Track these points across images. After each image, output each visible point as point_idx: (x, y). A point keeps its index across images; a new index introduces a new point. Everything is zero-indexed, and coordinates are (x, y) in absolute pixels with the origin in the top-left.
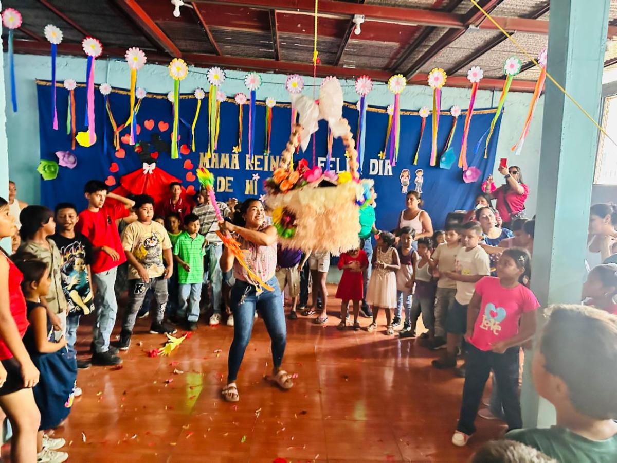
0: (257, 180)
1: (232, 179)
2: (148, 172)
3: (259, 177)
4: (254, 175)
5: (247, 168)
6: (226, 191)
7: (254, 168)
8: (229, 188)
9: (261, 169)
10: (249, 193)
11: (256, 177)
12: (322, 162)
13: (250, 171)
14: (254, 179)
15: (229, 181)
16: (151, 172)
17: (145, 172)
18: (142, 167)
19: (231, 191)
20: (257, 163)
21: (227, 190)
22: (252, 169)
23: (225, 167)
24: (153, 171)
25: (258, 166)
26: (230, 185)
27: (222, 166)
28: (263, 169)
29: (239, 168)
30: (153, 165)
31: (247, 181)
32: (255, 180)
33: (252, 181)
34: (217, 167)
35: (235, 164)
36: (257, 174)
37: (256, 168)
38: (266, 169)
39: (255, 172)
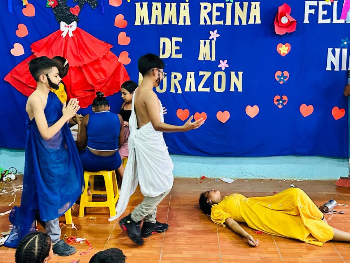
0: (215, 39)
1: (180, 39)
2: (68, 34)
3: (218, 35)
4: (211, 32)
5: (202, 23)
6: (172, 57)
7: (211, 22)
8: (177, 52)
9: (221, 23)
10: (204, 58)
11: (214, 35)
12: (311, 7)
13: (206, 26)
14: (211, 38)
15: (177, 43)
16: (71, 35)
17: (64, 35)
18: (59, 28)
19: (180, 56)
20: (215, 14)
21: (174, 56)
22: (209, 23)
23: (170, 22)
24: (73, 32)
25: (218, 18)
26: (178, 48)
27: (166, 22)
28: (225, 22)
29: (189, 24)
30: (74, 25)
31: (202, 42)
32: (213, 39)
33: (208, 42)
34: (160, 23)
35: (185, 17)
36: (216, 31)
37: (215, 22)
38: (229, 22)
39: (213, 28)
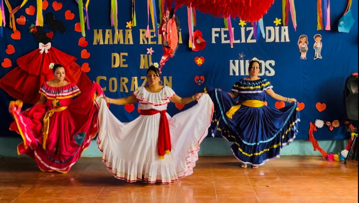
0: (151, 54)
1: (126, 54)
2: (44, 51)
3: (153, 51)
4: (148, 49)
5: (141, 43)
6: (121, 66)
7: (148, 43)
8: (124, 63)
9: (155, 43)
10: (144, 67)
11: (150, 51)
12: (216, 32)
13: (144, 45)
14: (148, 53)
15: (124, 57)
16: (47, 52)
17: (42, 52)
18: (38, 47)
19: (126, 66)
20: (150, 37)
21: (122, 66)
22: (146, 43)
23: (119, 42)
24: (48, 50)
25: (152, 40)
26: (125, 60)
27: (116, 42)
28: (157, 42)
29: (133, 43)
30: (49, 45)
31: (142, 56)
32: (149, 54)
33: (146, 56)
34: (111, 43)
35: (129, 39)
36: (151, 48)
37: (150, 43)
38: (160, 42)
39: (149, 46)
